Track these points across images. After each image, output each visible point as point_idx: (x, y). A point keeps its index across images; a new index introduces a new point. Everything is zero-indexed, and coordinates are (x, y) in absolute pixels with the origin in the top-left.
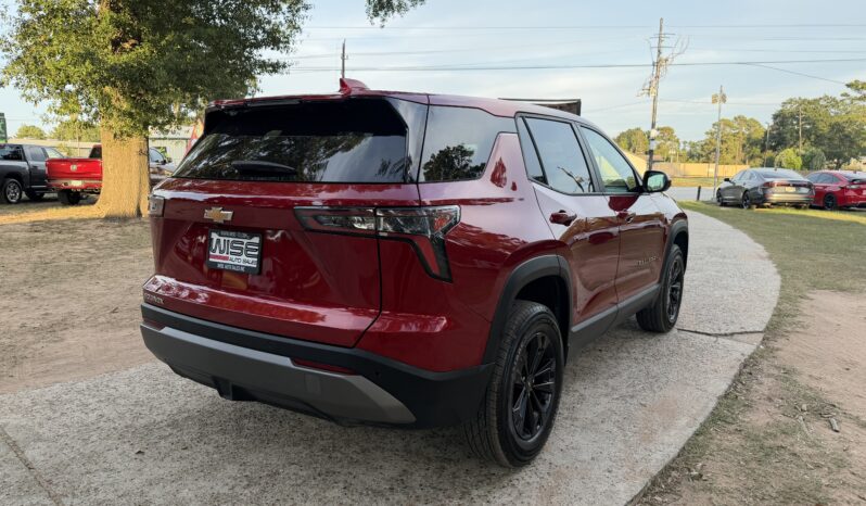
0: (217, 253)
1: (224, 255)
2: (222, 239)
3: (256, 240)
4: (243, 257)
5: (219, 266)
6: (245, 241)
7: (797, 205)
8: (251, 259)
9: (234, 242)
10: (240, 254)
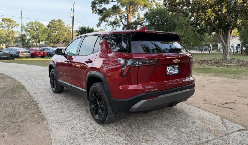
0: (169, 71)
1: (171, 71)
2: (169, 68)
3: (177, 66)
4: (175, 71)
5: (170, 74)
6: (175, 67)
7: (26, 58)
8: (177, 71)
9: (172, 68)
10: (174, 70)
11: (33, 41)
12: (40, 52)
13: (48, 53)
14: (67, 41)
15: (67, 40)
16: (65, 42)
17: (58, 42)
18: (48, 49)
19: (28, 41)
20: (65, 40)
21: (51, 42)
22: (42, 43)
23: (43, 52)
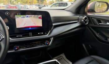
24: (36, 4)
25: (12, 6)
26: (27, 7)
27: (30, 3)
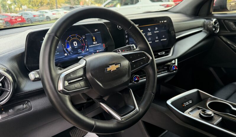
11: (15, 5)
12: (17, 18)
13: (28, 18)
14: (51, 4)
15: (51, 2)
16: (49, 4)
17: (42, 5)
18: (27, 14)
19: (9, 7)
20: (49, 2)
21: (34, 5)
22: (24, 7)
23: (21, 18)
24: (63, 5)
25: (13, 17)
26: (46, 15)
27: (48, 4)
